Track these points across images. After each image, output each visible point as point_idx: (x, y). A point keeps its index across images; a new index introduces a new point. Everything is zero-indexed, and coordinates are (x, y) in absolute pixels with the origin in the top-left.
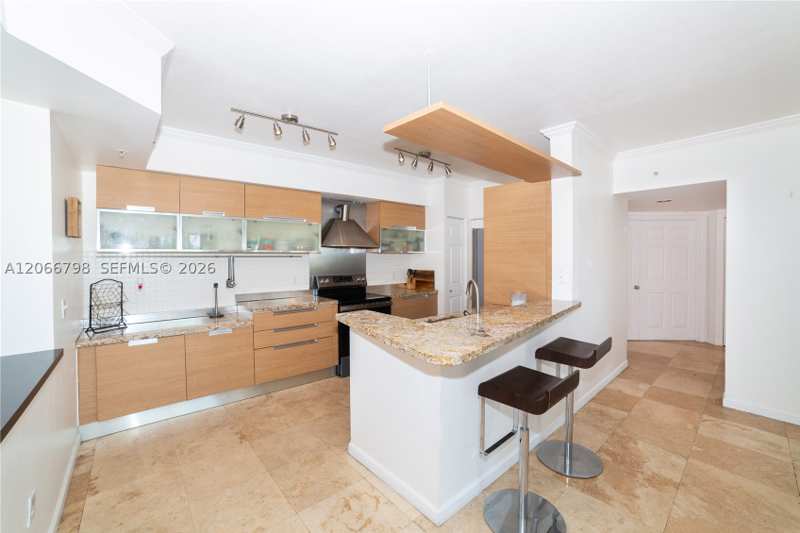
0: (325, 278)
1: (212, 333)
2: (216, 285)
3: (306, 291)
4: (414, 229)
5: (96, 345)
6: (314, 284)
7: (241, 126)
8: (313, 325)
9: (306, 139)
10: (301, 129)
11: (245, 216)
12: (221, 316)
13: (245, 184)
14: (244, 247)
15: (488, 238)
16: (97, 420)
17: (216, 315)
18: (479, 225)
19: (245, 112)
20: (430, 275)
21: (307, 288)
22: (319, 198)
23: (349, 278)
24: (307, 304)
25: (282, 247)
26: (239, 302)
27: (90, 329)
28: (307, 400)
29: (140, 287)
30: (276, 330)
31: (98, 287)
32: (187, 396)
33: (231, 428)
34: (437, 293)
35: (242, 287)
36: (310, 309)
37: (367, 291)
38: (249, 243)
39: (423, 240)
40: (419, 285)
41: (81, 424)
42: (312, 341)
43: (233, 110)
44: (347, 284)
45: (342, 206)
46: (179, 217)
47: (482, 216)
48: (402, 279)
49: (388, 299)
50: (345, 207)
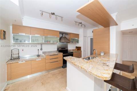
0: (60, 48)
1: (37, 60)
2: (38, 50)
3: (56, 51)
4: (77, 39)
5: (11, 63)
6: (58, 49)
7: (42, 15)
8: (58, 58)
9: (56, 18)
10: (55, 16)
11: (44, 36)
12: (39, 56)
13: (44, 29)
14: (44, 42)
15: (94, 40)
16: (11, 80)
17: (38, 56)
18: (92, 37)
19: (43, 11)
20: (80, 48)
21: (57, 50)
22: (59, 32)
23: (65, 48)
24: (56, 54)
25: (51, 42)
26: (43, 53)
27: (11, 59)
28: (57, 74)
29: (23, 50)
30: (50, 59)
31: (13, 50)
32: (32, 73)
33: (40, 81)
34: (81, 51)
35: (44, 50)
36: (57, 55)
37: (68, 51)
38: (45, 41)
39: (79, 41)
40: (78, 49)
41: (7, 81)
42: (58, 61)
43: (40, 11)
44: (64, 49)
45: (63, 34)
46: (30, 36)
47: (93, 36)
48: (74, 48)
49: (73, 52)
50: (64, 34)
